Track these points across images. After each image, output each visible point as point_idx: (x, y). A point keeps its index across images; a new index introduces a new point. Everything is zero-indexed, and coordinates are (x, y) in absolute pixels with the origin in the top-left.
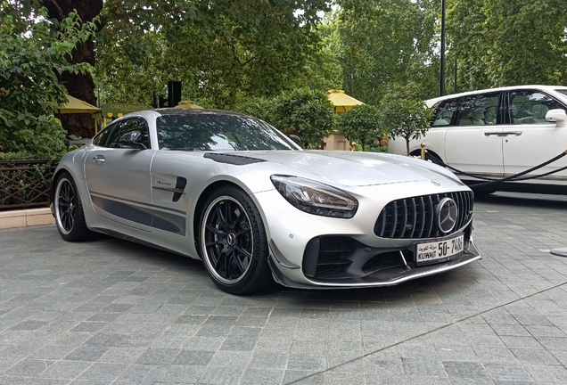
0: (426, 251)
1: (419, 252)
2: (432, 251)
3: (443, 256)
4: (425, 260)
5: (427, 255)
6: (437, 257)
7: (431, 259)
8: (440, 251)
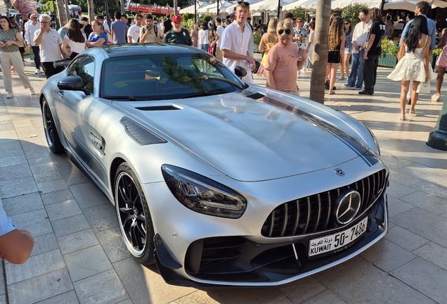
0: (320, 246)
1: (311, 247)
2: (327, 244)
3: (339, 246)
4: (318, 253)
5: (321, 249)
6: (333, 248)
7: (325, 251)
8: (336, 243)
